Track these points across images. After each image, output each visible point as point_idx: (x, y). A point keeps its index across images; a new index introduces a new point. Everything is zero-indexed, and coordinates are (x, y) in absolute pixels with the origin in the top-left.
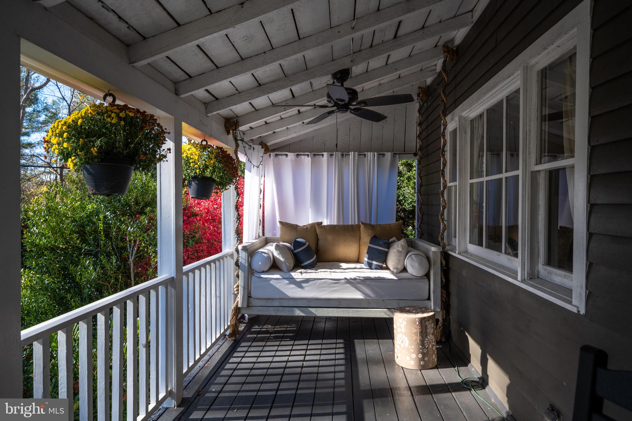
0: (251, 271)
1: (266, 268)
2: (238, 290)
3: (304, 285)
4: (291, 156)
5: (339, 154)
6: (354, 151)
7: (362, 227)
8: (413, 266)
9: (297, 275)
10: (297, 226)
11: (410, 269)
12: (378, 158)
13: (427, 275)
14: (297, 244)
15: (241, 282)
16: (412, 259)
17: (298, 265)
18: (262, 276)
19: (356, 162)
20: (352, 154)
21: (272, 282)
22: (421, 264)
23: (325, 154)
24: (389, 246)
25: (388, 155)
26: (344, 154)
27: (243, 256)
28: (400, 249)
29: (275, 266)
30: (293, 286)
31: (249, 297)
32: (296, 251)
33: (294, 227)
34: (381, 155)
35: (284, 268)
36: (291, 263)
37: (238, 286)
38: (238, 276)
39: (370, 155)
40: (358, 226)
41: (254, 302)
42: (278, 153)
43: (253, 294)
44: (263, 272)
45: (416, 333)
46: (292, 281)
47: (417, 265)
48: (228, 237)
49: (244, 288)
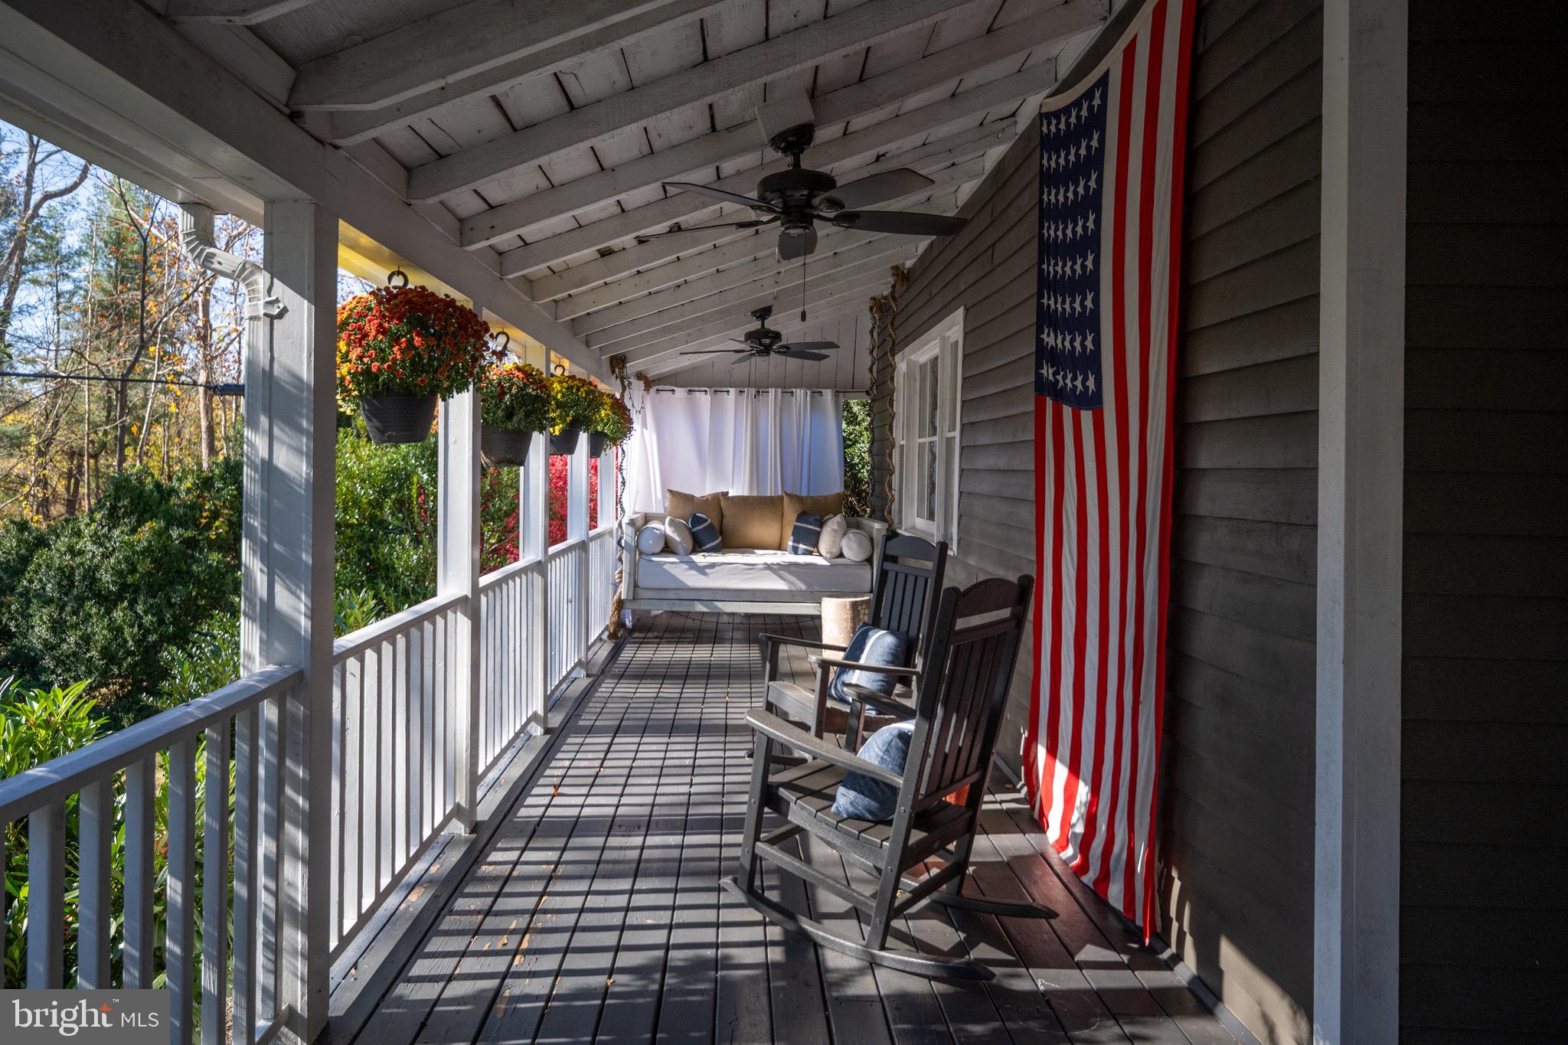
0: (637, 549)
1: (659, 549)
2: (621, 577)
3: (707, 571)
4: (681, 392)
5: (753, 391)
6: (776, 387)
7: (786, 499)
8: (850, 548)
9: (699, 559)
10: (693, 497)
11: (846, 553)
12: (812, 397)
13: (869, 560)
14: (696, 521)
15: (625, 567)
16: (850, 539)
17: (698, 546)
18: (654, 559)
19: (779, 403)
20: (772, 391)
21: (666, 567)
22: (860, 544)
23: (732, 390)
24: (821, 524)
25: (828, 394)
26: (760, 389)
27: (628, 534)
28: (836, 527)
29: (668, 548)
30: (694, 572)
31: (636, 586)
32: (695, 529)
33: (689, 498)
34: (817, 393)
35: (680, 549)
36: (689, 544)
37: (621, 572)
38: (620, 559)
39: (799, 393)
40: (781, 498)
41: (642, 594)
42: (660, 387)
43: (641, 584)
44: (654, 554)
45: (846, 620)
46: (693, 566)
47: (855, 546)
48: (605, 509)
49: (630, 574)
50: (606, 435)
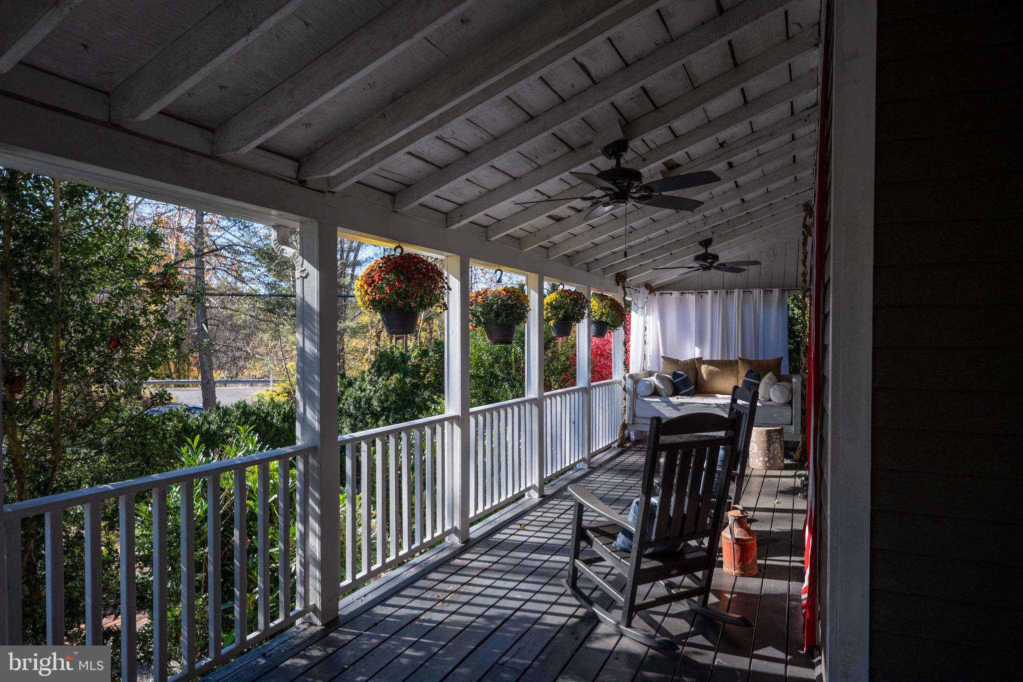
0: (635, 395)
1: (648, 394)
2: (625, 410)
3: (679, 407)
4: (676, 294)
5: (724, 291)
6: (739, 288)
7: (739, 361)
8: (774, 395)
9: (674, 400)
10: (678, 360)
11: (772, 397)
12: (764, 295)
13: (790, 403)
14: (675, 375)
15: (627, 403)
16: (774, 389)
17: (676, 393)
18: (645, 399)
19: (741, 299)
20: (736, 291)
21: (653, 404)
22: (782, 392)
23: (709, 292)
24: (760, 380)
25: (776, 292)
26: (729, 291)
27: (629, 383)
28: (767, 381)
29: (656, 393)
30: (670, 408)
31: (634, 416)
32: (675, 381)
33: (675, 362)
34: (768, 291)
35: (663, 394)
36: (671, 391)
37: (625, 407)
38: (625, 399)
39: (756, 292)
40: (736, 362)
41: (638, 420)
42: (662, 292)
43: (637, 414)
44: (646, 396)
45: (763, 441)
46: (670, 404)
47: (778, 393)
48: (617, 368)
49: (630, 408)
50: (608, 323)
